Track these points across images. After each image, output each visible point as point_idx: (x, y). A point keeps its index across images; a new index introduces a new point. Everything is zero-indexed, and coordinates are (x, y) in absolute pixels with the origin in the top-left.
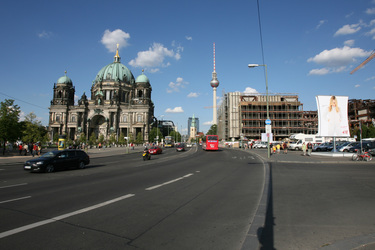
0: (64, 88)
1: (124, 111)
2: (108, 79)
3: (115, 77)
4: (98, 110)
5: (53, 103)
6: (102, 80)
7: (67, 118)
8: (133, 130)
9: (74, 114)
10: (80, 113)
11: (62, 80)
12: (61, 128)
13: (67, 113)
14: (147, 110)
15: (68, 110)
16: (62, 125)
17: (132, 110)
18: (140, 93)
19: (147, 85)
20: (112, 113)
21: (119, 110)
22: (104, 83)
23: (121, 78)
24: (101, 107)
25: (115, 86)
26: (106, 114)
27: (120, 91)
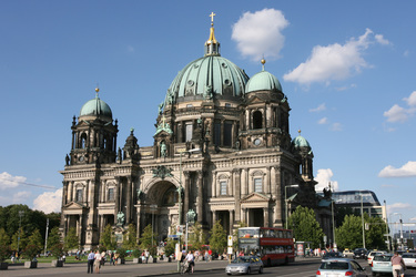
0: (91, 125)
1: (219, 167)
2: (188, 95)
3: (203, 89)
4: (162, 170)
5: (71, 160)
6: (176, 100)
7: (96, 193)
8: (241, 216)
9: (110, 182)
10: (122, 180)
11: (88, 109)
12: (85, 216)
13: (97, 182)
14: (276, 161)
15: (99, 173)
16: (86, 210)
17: (240, 165)
18: (258, 120)
19: (276, 95)
20: (192, 175)
21: (208, 165)
22: (181, 106)
23: (218, 89)
24: (168, 162)
25: (204, 109)
26: (178, 178)
27: (216, 120)
